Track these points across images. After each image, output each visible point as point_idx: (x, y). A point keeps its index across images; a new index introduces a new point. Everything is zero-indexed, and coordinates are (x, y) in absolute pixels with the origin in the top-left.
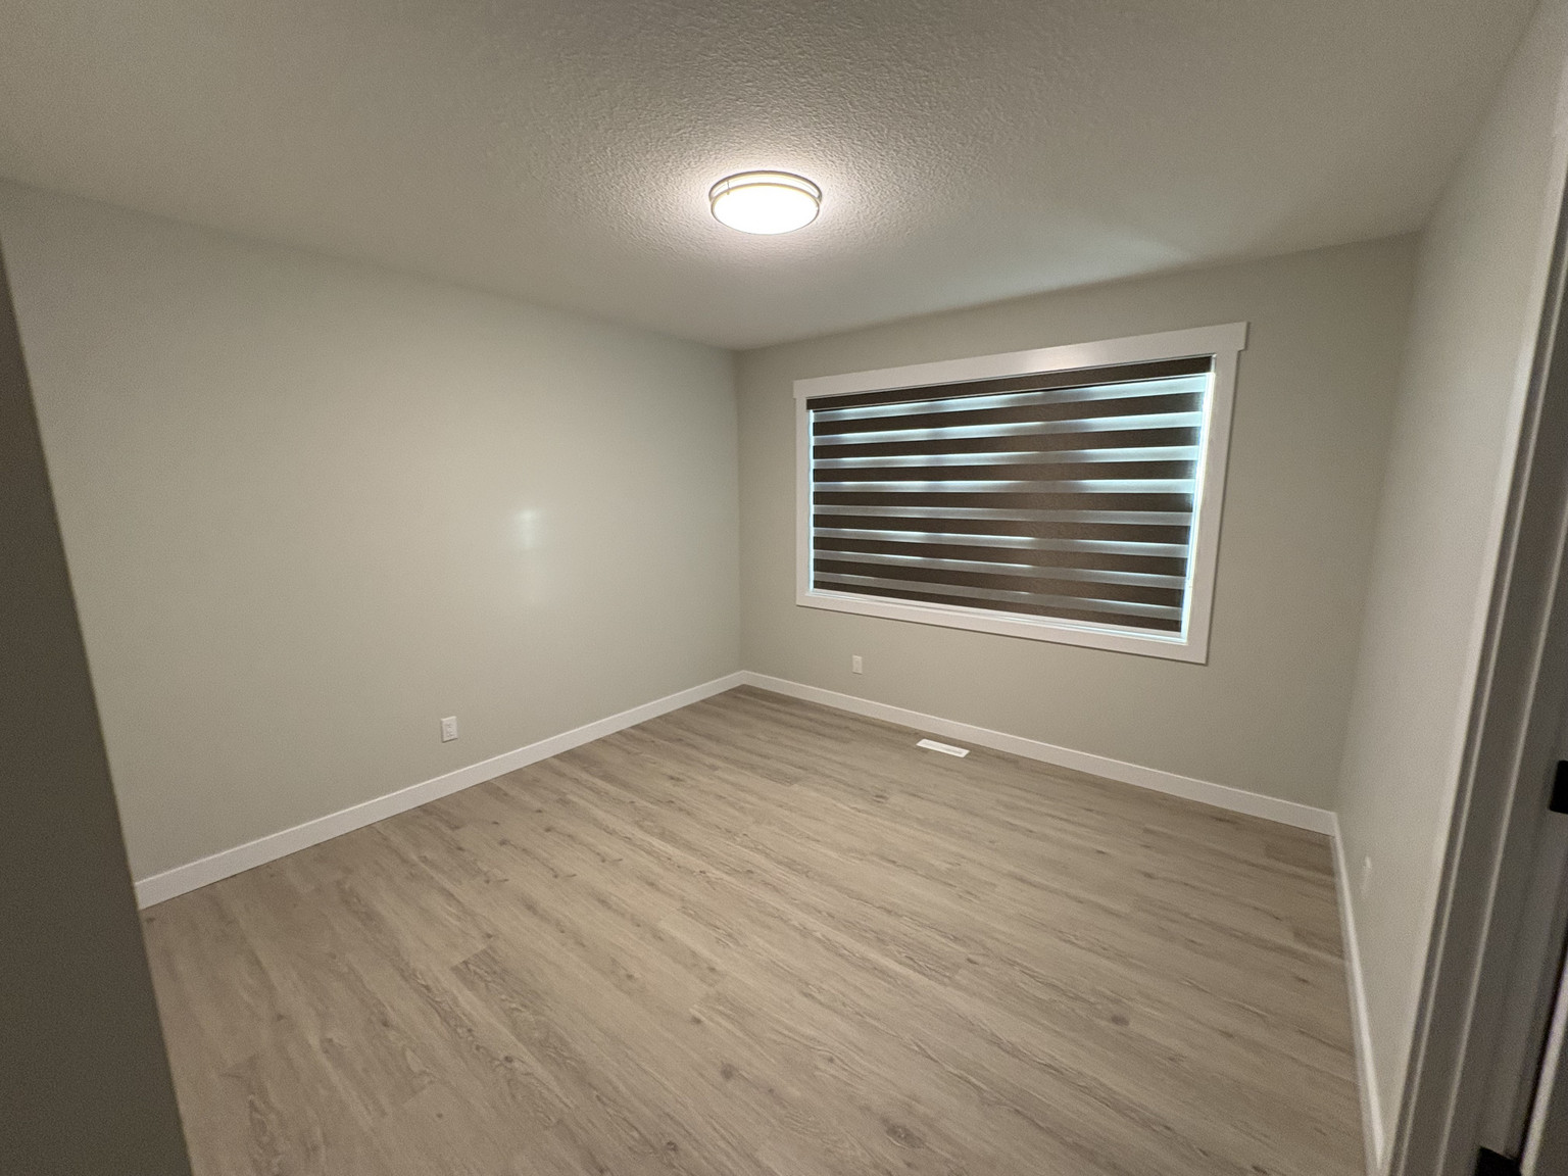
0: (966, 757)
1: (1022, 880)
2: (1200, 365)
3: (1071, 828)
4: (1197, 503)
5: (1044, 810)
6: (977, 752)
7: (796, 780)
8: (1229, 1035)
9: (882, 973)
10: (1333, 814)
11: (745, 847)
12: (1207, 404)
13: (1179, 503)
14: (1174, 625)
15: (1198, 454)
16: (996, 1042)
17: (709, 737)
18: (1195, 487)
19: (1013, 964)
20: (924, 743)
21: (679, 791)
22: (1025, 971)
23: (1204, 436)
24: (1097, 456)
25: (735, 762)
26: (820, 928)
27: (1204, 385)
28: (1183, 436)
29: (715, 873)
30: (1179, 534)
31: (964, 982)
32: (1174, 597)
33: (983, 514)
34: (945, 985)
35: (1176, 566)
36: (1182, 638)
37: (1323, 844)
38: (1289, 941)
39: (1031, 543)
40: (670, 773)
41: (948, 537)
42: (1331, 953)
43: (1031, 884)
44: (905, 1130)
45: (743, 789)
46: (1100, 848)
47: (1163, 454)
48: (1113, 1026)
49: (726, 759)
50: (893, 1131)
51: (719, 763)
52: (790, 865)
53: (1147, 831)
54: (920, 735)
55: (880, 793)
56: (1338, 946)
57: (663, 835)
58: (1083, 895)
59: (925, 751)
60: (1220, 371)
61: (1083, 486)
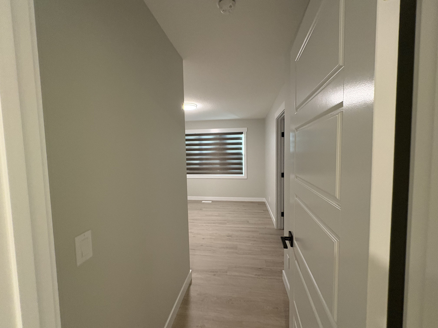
0: (212, 202)
2: (241, 133)
4: (243, 154)
8: (259, 220)
9: (217, 226)
10: (264, 198)
12: (243, 139)
13: (240, 154)
14: (242, 173)
15: (243, 146)
18: (243, 151)
19: (233, 221)
23: (243, 143)
24: (229, 147)
27: (242, 136)
28: (241, 144)
30: (241, 159)
31: (228, 224)
32: (241, 169)
33: (210, 157)
34: (226, 225)
35: (241, 164)
36: (243, 175)
39: (219, 162)
41: (204, 161)
46: (238, 208)
47: (238, 146)
48: (247, 223)
50: (228, 236)
54: (202, 201)
55: (201, 209)
58: (238, 213)
59: (203, 203)
60: (244, 134)
61: (226, 152)
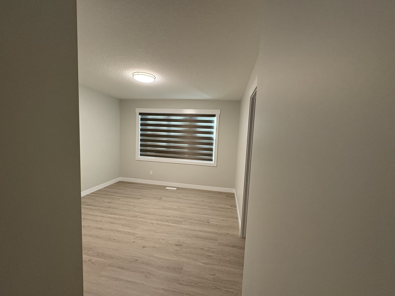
0: (176, 189)
1: (191, 207)
2: (214, 116)
3: (197, 198)
4: (214, 139)
5: (192, 196)
6: (178, 188)
7: (141, 198)
8: (223, 220)
9: (169, 226)
10: (234, 189)
11: (133, 212)
12: (215, 122)
13: (211, 139)
14: (211, 160)
15: (214, 130)
16: (190, 230)
17: (115, 193)
18: (214, 136)
19: (191, 219)
20: (167, 188)
21: (111, 205)
22: (193, 219)
23: (215, 127)
24: (199, 130)
25: (124, 197)
26: (155, 222)
27: (215, 119)
28: (211, 127)
29: (128, 218)
30: (211, 144)
31: (184, 223)
32: (211, 155)
33: (179, 140)
34: (181, 225)
35: (211, 150)
36: (213, 162)
37: (233, 194)
38: (230, 207)
39: (187, 146)
40: (107, 201)
41: (171, 144)
42: (235, 207)
43: (193, 207)
44: (179, 244)
45: (128, 202)
46: (202, 200)
47: (209, 130)
48: (208, 223)
49: (121, 197)
50: (177, 245)
51: (120, 198)
52: (145, 213)
53: (209, 196)
54: (166, 187)
55: (160, 198)
56: (236, 207)
57: (111, 214)
58: (201, 207)
59: (167, 189)
60: (217, 117)
61: (196, 135)
